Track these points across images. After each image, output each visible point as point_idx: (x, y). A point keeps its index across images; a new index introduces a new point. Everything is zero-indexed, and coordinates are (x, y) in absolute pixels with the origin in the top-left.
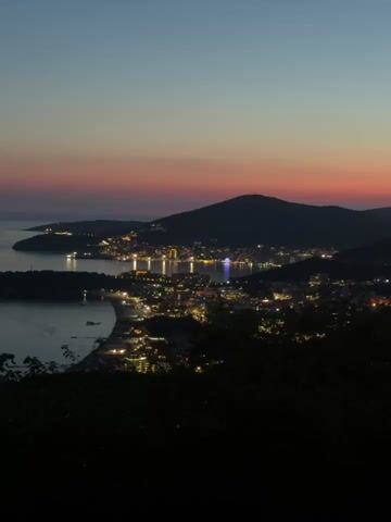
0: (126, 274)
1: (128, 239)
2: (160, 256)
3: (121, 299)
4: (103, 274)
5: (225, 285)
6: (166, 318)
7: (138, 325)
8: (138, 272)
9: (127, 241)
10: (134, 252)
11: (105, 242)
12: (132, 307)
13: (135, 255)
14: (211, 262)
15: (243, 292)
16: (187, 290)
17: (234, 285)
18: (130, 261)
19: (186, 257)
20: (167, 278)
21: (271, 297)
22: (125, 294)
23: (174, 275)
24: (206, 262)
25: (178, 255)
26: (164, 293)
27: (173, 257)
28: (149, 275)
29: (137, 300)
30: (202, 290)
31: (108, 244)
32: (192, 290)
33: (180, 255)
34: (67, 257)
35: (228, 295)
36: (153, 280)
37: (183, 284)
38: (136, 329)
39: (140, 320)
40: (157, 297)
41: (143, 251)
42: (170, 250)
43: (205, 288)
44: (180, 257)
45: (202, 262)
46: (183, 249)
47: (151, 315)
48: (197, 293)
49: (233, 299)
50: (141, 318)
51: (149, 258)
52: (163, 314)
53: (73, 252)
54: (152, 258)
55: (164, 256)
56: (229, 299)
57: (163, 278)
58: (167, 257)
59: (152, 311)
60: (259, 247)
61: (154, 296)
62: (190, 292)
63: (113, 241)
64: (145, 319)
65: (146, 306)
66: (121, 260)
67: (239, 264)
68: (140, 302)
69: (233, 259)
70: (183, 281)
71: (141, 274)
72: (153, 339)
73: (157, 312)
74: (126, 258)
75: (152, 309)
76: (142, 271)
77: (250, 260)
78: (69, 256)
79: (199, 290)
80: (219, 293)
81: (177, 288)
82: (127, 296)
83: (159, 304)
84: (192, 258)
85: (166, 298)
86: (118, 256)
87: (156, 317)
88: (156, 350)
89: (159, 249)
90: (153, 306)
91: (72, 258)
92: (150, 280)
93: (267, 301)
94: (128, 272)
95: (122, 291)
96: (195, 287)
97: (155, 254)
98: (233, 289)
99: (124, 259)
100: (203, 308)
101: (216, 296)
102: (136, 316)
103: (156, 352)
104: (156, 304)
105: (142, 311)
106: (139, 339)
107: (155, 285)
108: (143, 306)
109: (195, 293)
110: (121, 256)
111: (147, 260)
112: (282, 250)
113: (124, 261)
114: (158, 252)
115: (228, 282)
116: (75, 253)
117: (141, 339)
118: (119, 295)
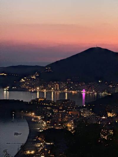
0: (33, 101)
1: (34, 77)
2: (50, 89)
3: (31, 118)
4: (22, 101)
6: (54, 129)
7: (39, 134)
8: (40, 99)
9: (33, 78)
10: (37, 87)
11: (23, 80)
12: (37, 122)
14: (76, 92)
15: (92, 111)
16: (64, 111)
17: (88, 107)
18: (36, 92)
19: (64, 89)
20: (54, 103)
21: (106, 115)
22: (33, 114)
23: (57, 101)
24: (73, 92)
25: (59, 88)
26: (53, 113)
27: (57, 89)
28: (45, 101)
29: (39, 118)
31: (24, 81)
32: (66, 111)
33: (61, 88)
34: (4, 90)
35: (84, 114)
36: (47, 104)
37: (62, 107)
38: (39, 137)
39: (41, 131)
40: (49, 116)
41: (42, 85)
42: (55, 84)
43: (73, 110)
44: (60, 89)
45: (71, 92)
46: (62, 84)
47: (46, 127)
48: (69, 113)
49: (87, 117)
50: (41, 130)
51: (45, 90)
52: (52, 127)
53: (7, 87)
54: (46, 90)
55: (52, 89)
56: (85, 116)
57: (52, 103)
58: (54, 89)
59: (47, 125)
60: (100, 81)
61: (48, 115)
62: (66, 112)
63: (27, 79)
64: (43, 130)
65: (44, 122)
66: (31, 92)
67: (90, 93)
68: (41, 119)
69: (87, 90)
70: (62, 105)
71: (41, 101)
72: (48, 144)
73: (49, 126)
74: (33, 90)
75: (47, 123)
76: (41, 98)
77: (95, 91)
78: (5, 89)
79: (70, 111)
80: (80, 112)
81: (59, 110)
82: (34, 115)
83: (50, 120)
84: (66, 90)
85: (54, 116)
86: (29, 89)
87: (49, 129)
88: (49, 151)
89: (50, 84)
90: (48, 122)
91: (6, 90)
92: (46, 105)
93: (104, 118)
94: (34, 99)
95: (32, 112)
96: (68, 109)
97: (48, 87)
98: (87, 110)
99: (33, 91)
100: (73, 123)
101: (79, 115)
102: (39, 129)
103: (49, 153)
104: (49, 121)
105: (42, 125)
106: (40, 143)
107: (48, 108)
108: (42, 122)
109: (68, 113)
110: (31, 89)
111: (44, 91)
112: (111, 84)
113: (33, 92)
114: (49, 86)
115: (84, 106)
116: (8, 87)
117: (41, 144)
118: (30, 114)
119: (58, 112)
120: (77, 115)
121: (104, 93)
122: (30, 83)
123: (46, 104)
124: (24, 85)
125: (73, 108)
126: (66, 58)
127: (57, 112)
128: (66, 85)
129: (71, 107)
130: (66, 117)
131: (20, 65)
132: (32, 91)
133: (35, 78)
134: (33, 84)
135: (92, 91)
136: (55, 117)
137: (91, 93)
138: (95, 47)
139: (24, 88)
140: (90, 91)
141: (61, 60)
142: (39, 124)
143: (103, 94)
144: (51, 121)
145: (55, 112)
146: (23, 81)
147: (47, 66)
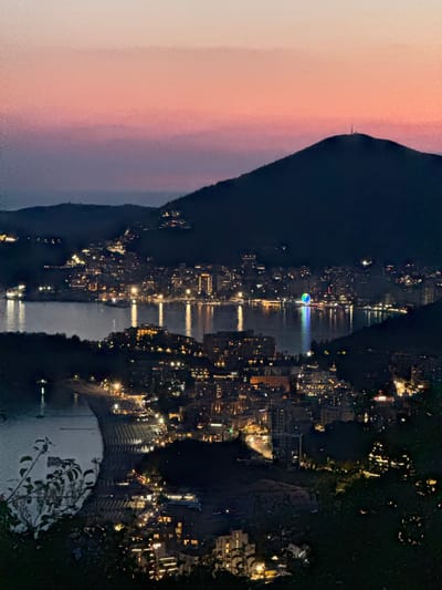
0: (116, 337)
1: (119, 249)
2: (181, 292)
3: (111, 400)
4: (75, 338)
5: (303, 360)
6: (195, 444)
7: (143, 463)
8: (141, 333)
9: (117, 254)
10: (132, 283)
11: (76, 260)
13: (134, 290)
14: (276, 304)
15: (339, 376)
16: (233, 374)
17: (321, 361)
18: (125, 304)
19: (232, 293)
20: (195, 347)
21: (390, 391)
22: (117, 386)
23: (207, 337)
24: (266, 303)
25: (215, 288)
26: (190, 382)
27: (204, 294)
28: (161, 338)
29: (140, 400)
30: (262, 374)
31: (83, 263)
32: (242, 373)
33: (219, 288)
34: (7, 298)
35: (309, 386)
36: (168, 350)
37: (226, 360)
38: (140, 472)
39: (146, 450)
40: (178, 394)
41: (149, 279)
42: (199, 275)
43: (266, 369)
44: (218, 294)
45: (258, 303)
46: (223, 273)
47: (167, 437)
48: (252, 381)
49: (320, 396)
50: (149, 446)
51: (161, 296)
52: (189, 435)
53: (17, 285)
54: (165, 297)
55: (188, 291)
56: (311, 394)
57: (187, 346)
58: (194, 293)
59: (170, 429)
60: (365, 263)
61: (171, 392)
62: (238, 380)
63: (92, 254)
64: (156, 448)
65: (157, 416)
66: (109, 303)
67: (328, 308)
68: (147, 406)
69: (316, 296)
70: (226, 352)
71: (146, 337)
72: (174, 497)
73: (179, 431)
74: (117, 296)
75: (168, 422)
76: (148, 328)
77: (349, 299)
78: (10, 295)
79: (255, 374)
80: (293, 380)
81: (214, 371)
82: (121, 392)
83: (181, 410)
84: (240, 294)
85: (194, 396)
86: (102, 292)
87: (176, 442)
88: (180, 525)
89: (178, 275)
90: (171, 416)
91: (16, 299)
92: (164, 353)
93: (382, 398)
94: (122, 331)
95: (112, 381)
96: (248, 365)
97: (172, 285)
98: (319, 370)
99: (114, 300)
100: (265, 418)
101: (288, 389)
102: (140, 441)
103: (178, 531)
104: (177, 411)
105: (150, 428)
106: (145, 497)
107: (172, 364)
108: (151, 417)
109: (248, 381)
110: (108, 291)
111: (156, 301)
112: (409, 272)
113: (114, 305)
114: (176, 282)
115: (309, 354)
116: (21, 287)
117: (149, 497)
118: (106, 389)
119: (211, 379)
120: (282, 388)
121: (383, 306)
122: (102, 270)
123: (165, 349)
124: (80, 278)
125: (266, 363)
126: (238, 175)
127: (206, 380)
128: (238, 277)
129: (258, 361)
130: (241, 397)
131: (67, 202)
132: (110, 301)
133: (122, 252)
134: (115, 275)
135: (337, 299)
136: (198, 397)
137: (333, 308)
138: (349, 133)
139: (82, 290)
140: (329, 300)
141: (219, 183)
142: (141, 422)
143: (377, 310)
144: (185, 414)
145: (199, 380)
146: (78, 261)
147: (168, 207)
